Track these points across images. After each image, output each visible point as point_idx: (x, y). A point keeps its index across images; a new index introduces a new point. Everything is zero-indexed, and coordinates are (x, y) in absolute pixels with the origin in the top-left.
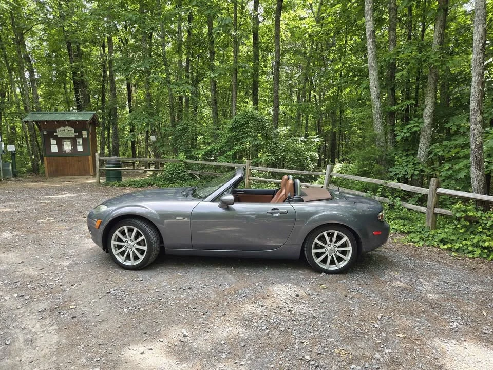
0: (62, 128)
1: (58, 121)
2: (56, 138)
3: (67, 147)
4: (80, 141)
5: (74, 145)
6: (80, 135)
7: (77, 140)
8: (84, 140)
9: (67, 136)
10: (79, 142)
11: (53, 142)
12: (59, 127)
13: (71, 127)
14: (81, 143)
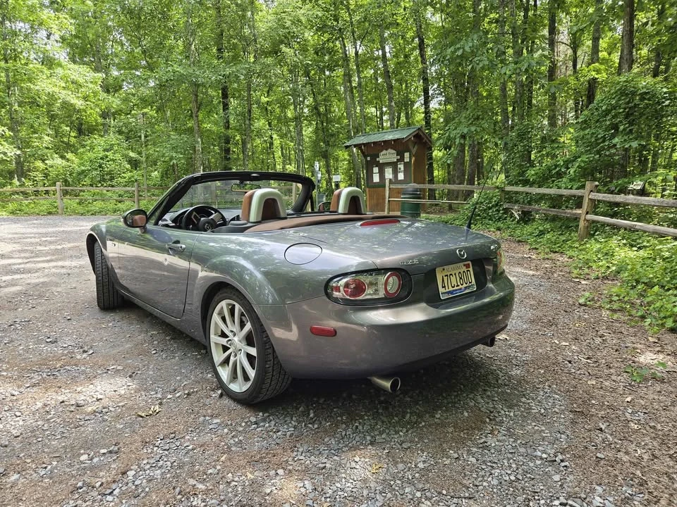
0: (384, 152)
1: (374, 143)
2: (378, 164)
3: (389, 174)
4: (401, 166)
5: (395, 172)
6: (402, 159)
7: (399, 166)
8: (406, 165)
9: (389, 161)
10: (400, 169)
11: (376, 170)
12: (382, 151)
13: (394, 149)
14: (402, 169)
